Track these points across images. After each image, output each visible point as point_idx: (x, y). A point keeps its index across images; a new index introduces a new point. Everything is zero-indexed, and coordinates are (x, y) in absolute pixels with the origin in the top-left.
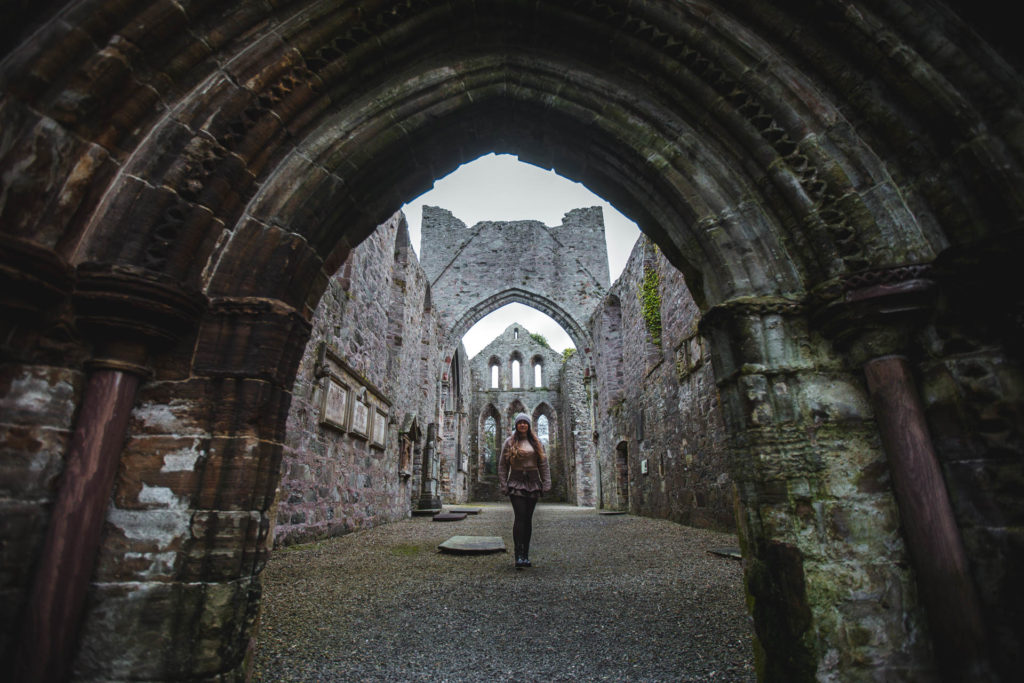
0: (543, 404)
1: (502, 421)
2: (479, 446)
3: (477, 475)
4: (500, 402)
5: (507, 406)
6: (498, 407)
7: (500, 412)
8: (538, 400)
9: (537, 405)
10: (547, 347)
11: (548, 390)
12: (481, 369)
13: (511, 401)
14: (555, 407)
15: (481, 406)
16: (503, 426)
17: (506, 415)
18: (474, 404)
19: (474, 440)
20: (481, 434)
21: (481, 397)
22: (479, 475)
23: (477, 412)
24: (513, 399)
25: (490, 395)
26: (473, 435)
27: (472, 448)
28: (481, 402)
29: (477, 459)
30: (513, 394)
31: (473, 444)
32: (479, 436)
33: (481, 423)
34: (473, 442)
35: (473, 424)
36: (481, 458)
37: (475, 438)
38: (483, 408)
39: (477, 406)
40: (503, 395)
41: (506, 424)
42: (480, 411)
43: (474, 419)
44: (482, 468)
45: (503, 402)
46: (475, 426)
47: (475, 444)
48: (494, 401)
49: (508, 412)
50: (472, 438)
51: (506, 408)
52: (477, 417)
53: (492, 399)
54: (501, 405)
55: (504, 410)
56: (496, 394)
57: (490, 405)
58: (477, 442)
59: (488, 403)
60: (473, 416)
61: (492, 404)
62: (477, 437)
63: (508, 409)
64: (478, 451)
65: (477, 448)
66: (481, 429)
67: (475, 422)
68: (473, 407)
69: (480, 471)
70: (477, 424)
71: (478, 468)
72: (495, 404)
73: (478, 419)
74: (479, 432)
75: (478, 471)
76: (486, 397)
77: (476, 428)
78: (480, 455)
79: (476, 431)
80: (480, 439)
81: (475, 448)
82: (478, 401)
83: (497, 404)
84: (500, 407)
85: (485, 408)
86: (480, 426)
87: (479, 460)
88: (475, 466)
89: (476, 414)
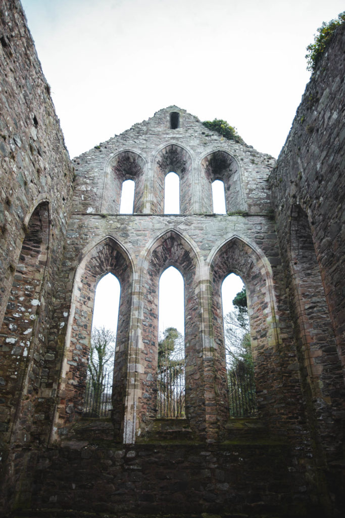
0: (233, 245)
1: (135, 276)
2: (69, 339)
3: (49, 421)
4: (133, 237)
5: (150, 244)
6: (126, 246)
7: (132, 256)
8: (222, 234)
9: (221, 243)
10: (238, 140)
11: (246, 215)
12: (95, 173)
13: (159, 234)
14: (265, 250)
15: (85, 242)
16: (136, 287)
17: (146, 265)
18: (70, 239)
19: (57, 319)
20: (79, 308)
21: (88, 224)
22: (57, 420)
23: (74, 256)
24: (165, 230)
25: (111, 222)
26: (55, 308)
27: (49, 341)
28: (86, 235)
29: (57, 371)
30: (163, 220)
31: (52, 330)
32: (73, 310)
33: (82, 281)
34: (55, 324)
35: (62, 281)
36: (70, 371)
37: (60, 315)
38: (91, 248)
39: (77, 244)
40: (140, 223)
41: (146, 285)
42: (82, 254)
43: (65, 271)
44: (70, 400)
45: (140, 236)
46: (66, 286)
47: (58, 332)
48: (119, 234)
49: (152, 260)
50: (53, 314)
51: (145, 248)
52: (73, 266)
53: (116, 228)
54: (134, 243)
55: (141, 253)
56: (124, 219)
57: (108, 242)
58: (66, 326)
59: (105, 238)
60: (64, 264)
61: (112, 239)
62: (65, 314)
63: (152, 251)
64: (63, 349)
65: (63, 342)
66: (81, 296)
67: (68, 278)
68: (67, 244)
69: (61, 407)
70: (70, 283)
71: (57, 399)
72: (122, 239)
73: (74, 272)
74: (72, 301)
75: (55, 407)
76: (102, 226)
77: (67, 292)
78: (69, 362)
79: (65, 299)
80: (76, 319)
81: (57, 343)
82: (81, 232)
83: (126, 240)
84: (131, 246)
85: (94, 248)
86: (80, 289)
87: (64, 375)
88: (48, 393)
89: (71, 259)
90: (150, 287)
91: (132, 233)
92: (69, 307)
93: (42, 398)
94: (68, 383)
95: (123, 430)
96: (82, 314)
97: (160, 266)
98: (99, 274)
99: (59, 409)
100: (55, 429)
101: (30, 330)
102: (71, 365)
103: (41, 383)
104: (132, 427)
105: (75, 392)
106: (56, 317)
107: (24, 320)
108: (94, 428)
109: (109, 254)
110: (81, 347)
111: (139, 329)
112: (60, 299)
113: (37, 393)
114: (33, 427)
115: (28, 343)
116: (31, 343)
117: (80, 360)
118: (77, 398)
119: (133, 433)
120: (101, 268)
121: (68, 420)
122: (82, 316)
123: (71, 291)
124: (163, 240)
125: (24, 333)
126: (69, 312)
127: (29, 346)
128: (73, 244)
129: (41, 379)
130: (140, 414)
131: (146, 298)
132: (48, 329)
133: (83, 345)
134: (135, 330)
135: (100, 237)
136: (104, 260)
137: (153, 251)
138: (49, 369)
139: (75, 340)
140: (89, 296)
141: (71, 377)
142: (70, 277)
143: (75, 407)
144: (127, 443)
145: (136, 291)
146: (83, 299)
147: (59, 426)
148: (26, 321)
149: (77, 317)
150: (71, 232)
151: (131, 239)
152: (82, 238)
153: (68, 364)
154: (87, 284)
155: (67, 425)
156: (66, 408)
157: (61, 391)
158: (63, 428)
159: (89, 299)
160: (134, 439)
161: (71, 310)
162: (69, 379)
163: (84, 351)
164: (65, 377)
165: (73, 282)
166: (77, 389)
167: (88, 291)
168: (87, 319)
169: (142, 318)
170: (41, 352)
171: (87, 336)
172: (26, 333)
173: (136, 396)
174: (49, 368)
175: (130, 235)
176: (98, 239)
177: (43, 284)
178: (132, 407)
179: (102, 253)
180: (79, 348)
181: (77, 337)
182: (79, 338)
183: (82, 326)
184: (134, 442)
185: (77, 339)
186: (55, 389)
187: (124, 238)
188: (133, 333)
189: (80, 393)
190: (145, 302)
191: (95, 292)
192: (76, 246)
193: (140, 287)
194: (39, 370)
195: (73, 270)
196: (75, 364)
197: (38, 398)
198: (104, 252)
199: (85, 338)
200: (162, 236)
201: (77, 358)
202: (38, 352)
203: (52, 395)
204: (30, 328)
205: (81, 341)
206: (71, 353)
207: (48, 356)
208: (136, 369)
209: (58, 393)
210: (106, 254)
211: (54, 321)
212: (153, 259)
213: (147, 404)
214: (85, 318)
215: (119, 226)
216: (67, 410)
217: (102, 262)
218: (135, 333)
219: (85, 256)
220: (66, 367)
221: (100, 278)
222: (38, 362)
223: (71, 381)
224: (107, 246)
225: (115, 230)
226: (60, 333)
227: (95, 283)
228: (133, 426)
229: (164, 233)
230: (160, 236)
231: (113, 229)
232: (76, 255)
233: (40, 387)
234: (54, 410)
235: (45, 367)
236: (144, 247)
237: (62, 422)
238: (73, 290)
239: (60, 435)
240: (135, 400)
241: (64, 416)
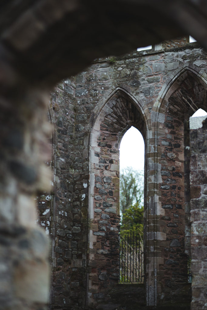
1: (150, 135)
2: (92, 210)
5: (163, 91)
6: (138, 98)
7: (145, 110)
15: (95, 99)
16: (151, 148)
17: (162, 119)
18: (80, 98)
19: (78, 191)
20: (99, 175)
21: (96, 76)
22: (90, 287)
23: (86, 118)
24: (179, 70)
25: (120, 69)
26: (75, 179)
27: (74, 214)
28: (95, 90)
29: (85, 243)
30: (177, 56)
31: (75, 203)
32: (92, 180)
33: (99, 145)
34: (77, 197)
35: (77, 149)
36: (98, 242)
37: (80, 187)
38: (103, 105)
39: (87, 103)
40: (152, 64)
41: (163, 143)
42: (94, 115)
43: (80, 137)
44: (103, 268)
45: (152, 82)
46: (82, 154)
47: (81, 204)
48: (129, 83)
49: (170, 109)
50: (74, 186)
51: (159, 98)
52: (87, 130)
53: (126, 77)
54: (147, 92)
55: (154, 105)
56: (134, 62)
57: (120, 94)
58: (87, 197)
59: (114, 91)
60: (77, 129)
61: (123, 91)
62: (85, 186)
63: (167, 100)
64: (88, 221)
65: (87, 214)
66: (100, 162)
67: (83, 144)
68: (78, 104)
69: (93, 275)
70: (86, 150)
71: (88, 268)
72: (132, 89)
73: (88, 137)
74: (90, 170)
75: (87, 276)
76: (110, 76)
77: (84, 161)
78: (95, 233)
79: (82, 168)
80: (97, 188)
81: (80, 215)
82: (90, 87)
83: (138, 91)
84: (144, 97)
85: (106, 105)
86: (97, 155)
87: (91, 247)
88: (79, 263)
89: (84, 122)
90: (170, 143)
91: (144, 80)
92: (87, 178)
93: (75, 268)
94: (97, 253)
95: (146, 294)
96: (105, 181)
97: (183, 113)
98: (120, 130)
99: (91, 277)
100: (90, 294)
101: (48, 211)
102: (98, 236)
103: (72, 254)
104: (153, 292)
105: (107, 260)
106: (77, 189)
107: (41, 202)
108: (127, 293)
109: (125, 107)
110: (108, 216)
111: (156, 195)
112: (78, 170)
113: (70, 264)
114: (72, 293)
115: (48, 223)
116: (50, 222)
117: (107, 229)
118: (110, 266)
119: (154, 297)
120: (120, 123)
121: (102, 286)
122: (105, 183)
123: (88, 160)
124: (179, 83)
125: (43, 214)
126: (88, 183)
127: (49, 225)
128: (83, 104)
129: (72, 251)
130: (163, 280)
131: (164, 157)
132: (70, 202)
133: (110, 213)
134: (152, 197)
135: (110, 91)
136: (121, 114)
137: (169, 99)
138: (77, 242)
139: (99, 210)
140: (111, 158)
141: (101, 247)
142: (84, 144)
143: (108, 274)
144: (150, 305)
145: (151, 152)
146: (103, 164)
147: (93, 292)
148: (43, 203)
149: (98, 185)
150: (80, 88)
151: (143, 87)
152: (91, 95)
153: (94, 235)
154: (107, 145)
155: (102, 290)
156: (98, 276)
157: (90, 261)
158: (98, 293)
159: (111, 162)
160: (156, 302)
161: (90, 181)
162: (98, 249)
163: (113, 219)
164: (92, 248)
165: (89, 149)
166: (109, 257)
167: (109, 153)
168: (112, 184)
169: (161, 181)
170: (66, 226)
171: (113, 203)
172: (44, 214)
173: (155, 264)
174: (77, 240)
175: (142, 82)
176: (108, 94)
177: (52, 163)
178: (153, 274)
179: (117, 107)
180: (106, 217)
181: (102, 207)
182: (104, 207)
183: (106, 194)
184: (156, 305)
185: (101, 208)
186: (84, 260)
187: (135, 88)
188: (150, 200)
189: (112, 261)
190: (164, 163)
191: (118, 151)
192: (87, 105)
193: (154, 147)
194: (68, 243)
195: (87, 134)
196: (103, 234)
197: (72, 268)
198: (119, 106)
199: (111, 205)
200: (176, 79)
201: (104, 228)
202: (61, 227)
203: (82, 265)
204: (48, 209)
205: (107, 210)
206: (97, 224)
207: (75, 229)
208: (154, 237)
209: (88, 263)
210: (121, 108)
211: (76, 193)
212: (171, 107)
213: (172, 269)
214: (109, 184)
215: (128, 73)
216: (100, 277)
217: (119, 116)
218: (152, 200)
219: (97, 117)
220: (92, 238)
221: (123, 135)
222: (64, 237)
223: (101, 251)
224: (121, 98)
225: (125, 79)
226: (82, 205)
227: (117, 142)
228: (154, 290)
229: (178, 75)
230: (173, 80)
231: (123, 78)
232: (88, 117)
233: (72, 259)
234: (86, 278)
235: (74, 240)
236: (157, 96)
237: (96, 288)
238: (90, 158)
239: (97, 299)
240: (155, 267)
241: (97, 283)
